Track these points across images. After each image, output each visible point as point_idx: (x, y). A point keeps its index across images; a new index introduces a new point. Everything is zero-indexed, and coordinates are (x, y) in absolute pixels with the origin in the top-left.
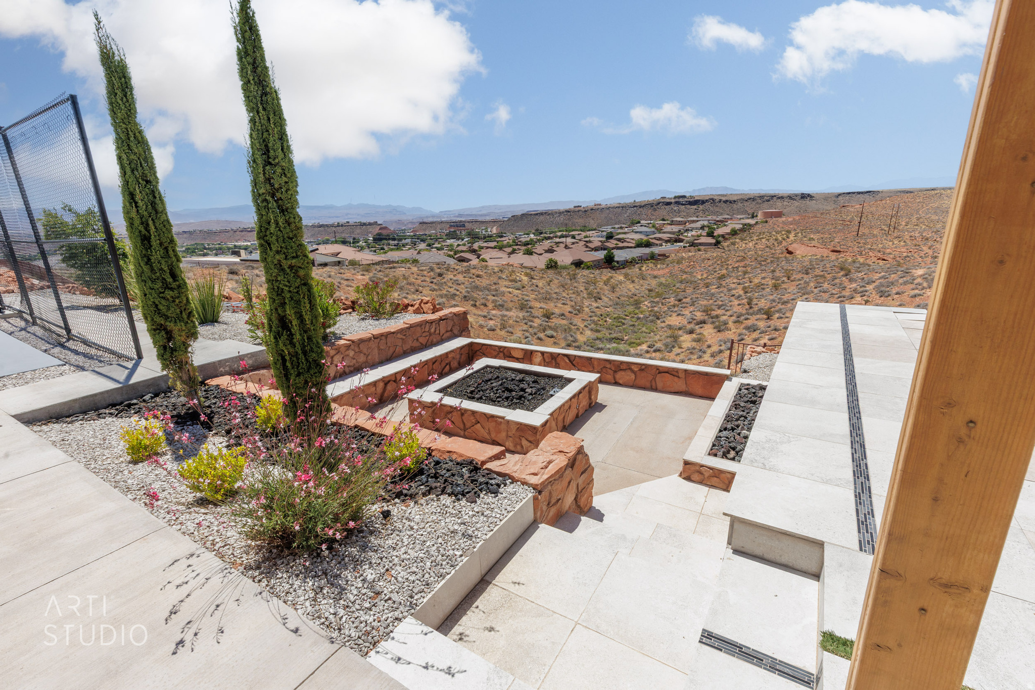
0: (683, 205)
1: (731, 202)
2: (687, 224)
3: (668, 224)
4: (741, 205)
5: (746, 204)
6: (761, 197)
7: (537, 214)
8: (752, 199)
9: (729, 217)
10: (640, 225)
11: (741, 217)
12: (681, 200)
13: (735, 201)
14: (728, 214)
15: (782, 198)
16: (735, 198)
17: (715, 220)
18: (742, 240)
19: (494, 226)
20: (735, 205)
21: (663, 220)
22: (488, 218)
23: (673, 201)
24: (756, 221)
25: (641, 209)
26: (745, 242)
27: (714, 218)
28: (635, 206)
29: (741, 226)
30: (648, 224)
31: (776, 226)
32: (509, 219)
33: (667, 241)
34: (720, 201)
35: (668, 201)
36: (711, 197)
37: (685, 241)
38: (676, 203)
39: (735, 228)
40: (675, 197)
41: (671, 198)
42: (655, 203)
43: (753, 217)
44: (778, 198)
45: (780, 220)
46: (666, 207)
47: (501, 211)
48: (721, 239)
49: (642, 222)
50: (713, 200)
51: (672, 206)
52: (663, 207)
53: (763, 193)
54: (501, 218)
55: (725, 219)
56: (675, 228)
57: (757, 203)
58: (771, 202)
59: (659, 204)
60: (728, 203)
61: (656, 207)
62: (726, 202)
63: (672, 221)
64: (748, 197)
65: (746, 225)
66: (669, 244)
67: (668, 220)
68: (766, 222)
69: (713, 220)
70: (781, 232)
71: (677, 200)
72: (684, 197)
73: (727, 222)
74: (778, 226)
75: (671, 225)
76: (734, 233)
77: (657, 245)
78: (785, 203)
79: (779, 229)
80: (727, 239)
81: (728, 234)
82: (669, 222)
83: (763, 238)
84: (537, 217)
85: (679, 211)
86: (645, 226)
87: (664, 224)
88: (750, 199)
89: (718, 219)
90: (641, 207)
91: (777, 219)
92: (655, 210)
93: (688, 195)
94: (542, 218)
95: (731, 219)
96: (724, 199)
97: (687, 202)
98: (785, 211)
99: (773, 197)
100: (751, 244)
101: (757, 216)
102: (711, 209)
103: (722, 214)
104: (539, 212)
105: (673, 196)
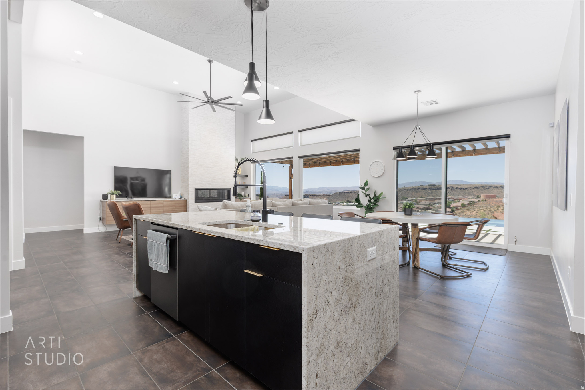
0: (434, 189)
1: (464, 189)
2: (436, 200)
3: (424, 200)
4: (471, 191)
5: (473, 190)
6: (483, 187)
7: (348, 192)
8: (477, 188)
9: (462, 197)
10: (407, 200)
11: (470, 197)
12: (432, 187)
13: (466, 189)
14: (462, 196)
15: (497, 187)
16: (466, 187)
17: (453, 199)
18: (468, 210)
19: (325, 198)
20: (466, 190)
21: (422, 197)
22: (321, 194)
23: (428, 187)
24: (479, 200)
25: (409, 191)
26: (470, 211)
27: (453, 197)
28: (404, 190)
29: (469, 202)
30: (413, 199)
31: (491, 203)
32: (333, 195)
33: (422, 209)
34: (457, 188)
35: (425, 187)
36: (451, 186)
37: (432, 209)
38: (429, 188)
39: (464, 203)
40: (429, 185)
41: (426, 186)
42: (417, 188)
43: (478, 197)
44: (495, 187)
45: (495, 200)
46: (423, 190)
47: (329, 190)
48: (454, 209)
49: (409, 198)
50: (452, 188)
51: (427, 190)
52: (422, 191)
53: (484, 184)
54: (329, 194)
55: (460, 198)
56: (428, 202)
57: (481, 190)
58: (490, 190)
59: (419, 188)
60: (462, 189)
61: (417, 190)
62: (460, 189)
63: (427, 198)
64: (474, 186)
65: (471, 202)
66: (423, 211)
67: (424, 198)
68: (486, 201)
69: (452, 199)
70: (494, 206)
71: (430, 187)
72: (434, 185)
73: (461, 200)
74: (493, 203)
75: (426, 200)
76: (463, 206)
77: (415, 211)
78: (499, 190)
79: (493, 205)
80: (459, 209)
81: (460, 206)
82: (425, 199)
83: (482, 210)
84: (348, 194)
85: (432, 193)
86: (411, 201)
87: (422, 200)
88: (476, 187)
89: (455, 198)
90: (408, 190)
91: (492, 199)
92: (417, 192)
93: (436, 184)
94: (351, 194)
95: (464, 198)
96: (459, 187)
97: (436, 188)
98: (497, 195)
99: (490, 187)
100: (474, 213)
101: (480, 197)
102: (452, 192)
103: (459, 195)
104: (349, 191)
105: (427, 185)
